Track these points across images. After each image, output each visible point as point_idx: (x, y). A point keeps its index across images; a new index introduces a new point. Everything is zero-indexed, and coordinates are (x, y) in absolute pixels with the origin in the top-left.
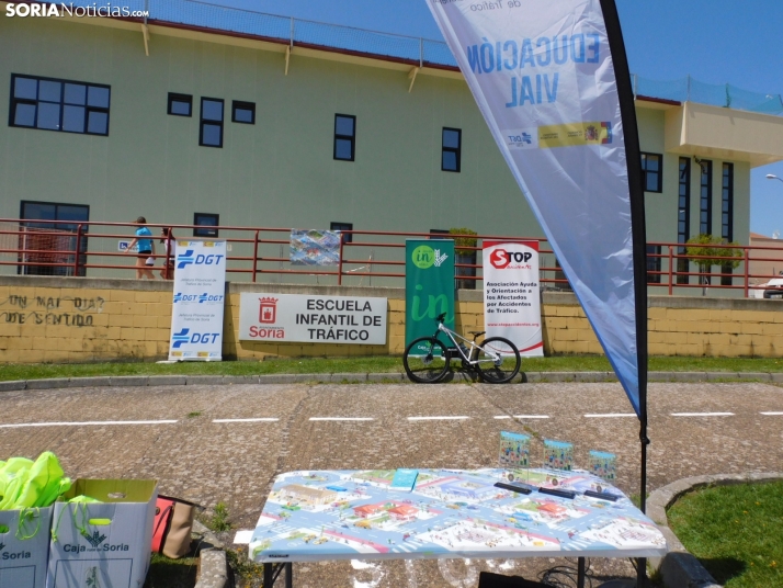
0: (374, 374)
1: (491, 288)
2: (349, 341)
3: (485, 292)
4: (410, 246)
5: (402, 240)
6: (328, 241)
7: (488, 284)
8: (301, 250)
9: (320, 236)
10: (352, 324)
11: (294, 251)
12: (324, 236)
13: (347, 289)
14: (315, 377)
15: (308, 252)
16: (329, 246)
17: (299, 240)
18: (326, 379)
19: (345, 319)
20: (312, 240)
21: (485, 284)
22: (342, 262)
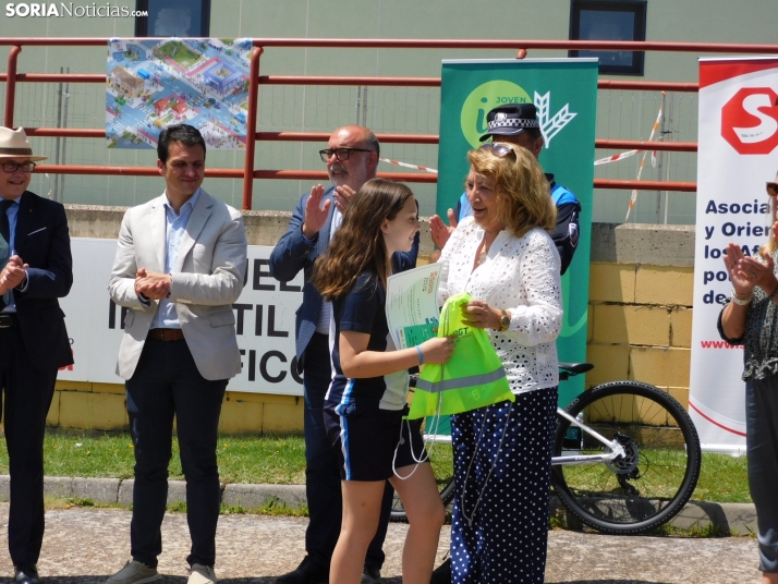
0: (246, 485)
1: (717, 220)
2: (260, 385)
3: (700, 234)
4: (455, 83)
5: (430, 66)
6: (215, 71)
7: (711, 207)
8: (137, 102)
9: (194, 56)
10: (272, 332)
11: (117, 107)
12: (205, 57)
13: (257, 220)
14: (73, 488)
15: (158, 107)
16: (216, 85)
17: (132, 72)
18: (104, 495)
19: (249, 316)
20: (169, 69)
21: (702, 205)
22: (254, 136)
